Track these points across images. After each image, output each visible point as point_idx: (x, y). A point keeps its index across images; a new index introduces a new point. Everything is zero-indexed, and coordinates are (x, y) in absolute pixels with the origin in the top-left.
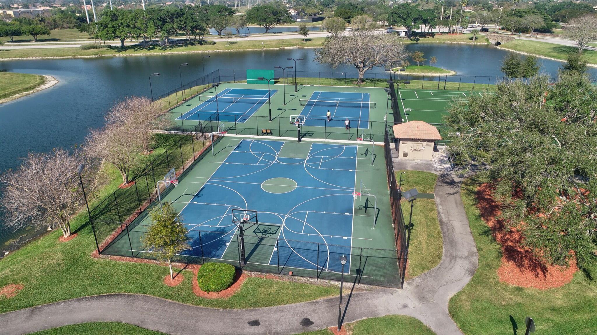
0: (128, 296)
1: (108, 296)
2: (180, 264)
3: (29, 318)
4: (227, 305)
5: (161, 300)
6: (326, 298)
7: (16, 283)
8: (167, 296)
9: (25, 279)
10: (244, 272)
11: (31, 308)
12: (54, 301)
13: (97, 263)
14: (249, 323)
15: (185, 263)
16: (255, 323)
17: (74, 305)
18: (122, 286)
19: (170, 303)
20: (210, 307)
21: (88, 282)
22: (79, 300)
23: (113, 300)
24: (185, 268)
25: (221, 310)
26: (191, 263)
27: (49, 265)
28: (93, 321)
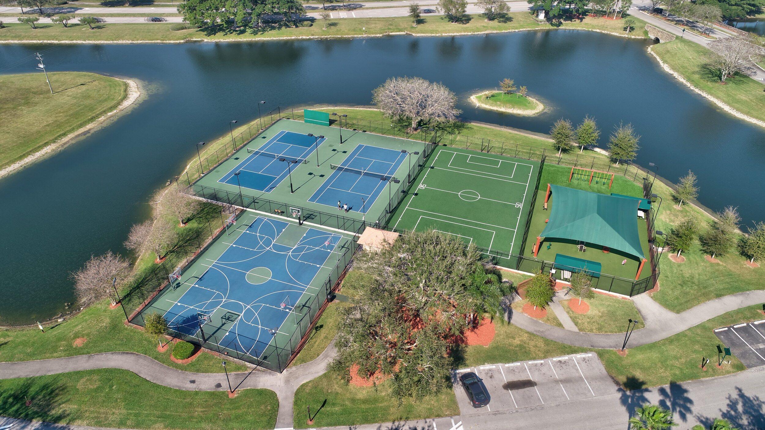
0: (137, 355)
1: (127, 353)
2: (170, 337)
3: (88, 361)
4: (183, 368)
5: (152, 360)
6: (236, 373)
7: (83, 337)
8: (156, 358)
9: (88, 335)
10: (202, 348)
11: (89, 355)
12: (100, 352)
13: (126, 329)
14: (190, 381)
15: (173, 337)
16: (193, 382)
17: (110, 356)
18: (135, 348)
19: (156, 362)
20: (175, 369)
21: (119, 342)
22: (112, 353)
23: (129, 356)
24: (171, 341)
25: (180, 371)
26: (176, 338)
27: (102, 326)
28: (117, 368)
